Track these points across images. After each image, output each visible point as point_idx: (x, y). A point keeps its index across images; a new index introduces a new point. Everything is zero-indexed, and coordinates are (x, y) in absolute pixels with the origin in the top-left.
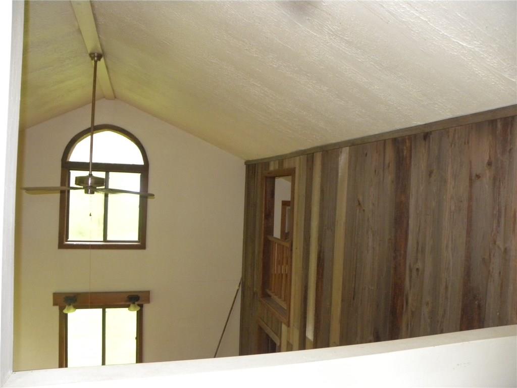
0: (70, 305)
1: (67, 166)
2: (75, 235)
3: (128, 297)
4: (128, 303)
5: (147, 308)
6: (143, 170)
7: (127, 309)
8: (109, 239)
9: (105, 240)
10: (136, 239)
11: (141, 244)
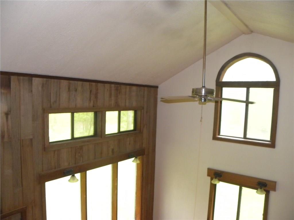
0: (216, 178)
1: (221, 85)
2: (225, 131)
3: (257, 182)
4: (257, 187)
5: (272, 194)
6: (275, 85)
7: (256, 191)
8: (248, 136)
9: (245, 137)
10: (269, 139)
11: (272, 144)
